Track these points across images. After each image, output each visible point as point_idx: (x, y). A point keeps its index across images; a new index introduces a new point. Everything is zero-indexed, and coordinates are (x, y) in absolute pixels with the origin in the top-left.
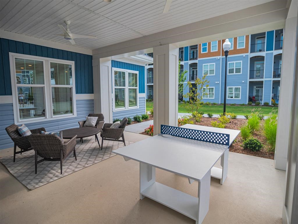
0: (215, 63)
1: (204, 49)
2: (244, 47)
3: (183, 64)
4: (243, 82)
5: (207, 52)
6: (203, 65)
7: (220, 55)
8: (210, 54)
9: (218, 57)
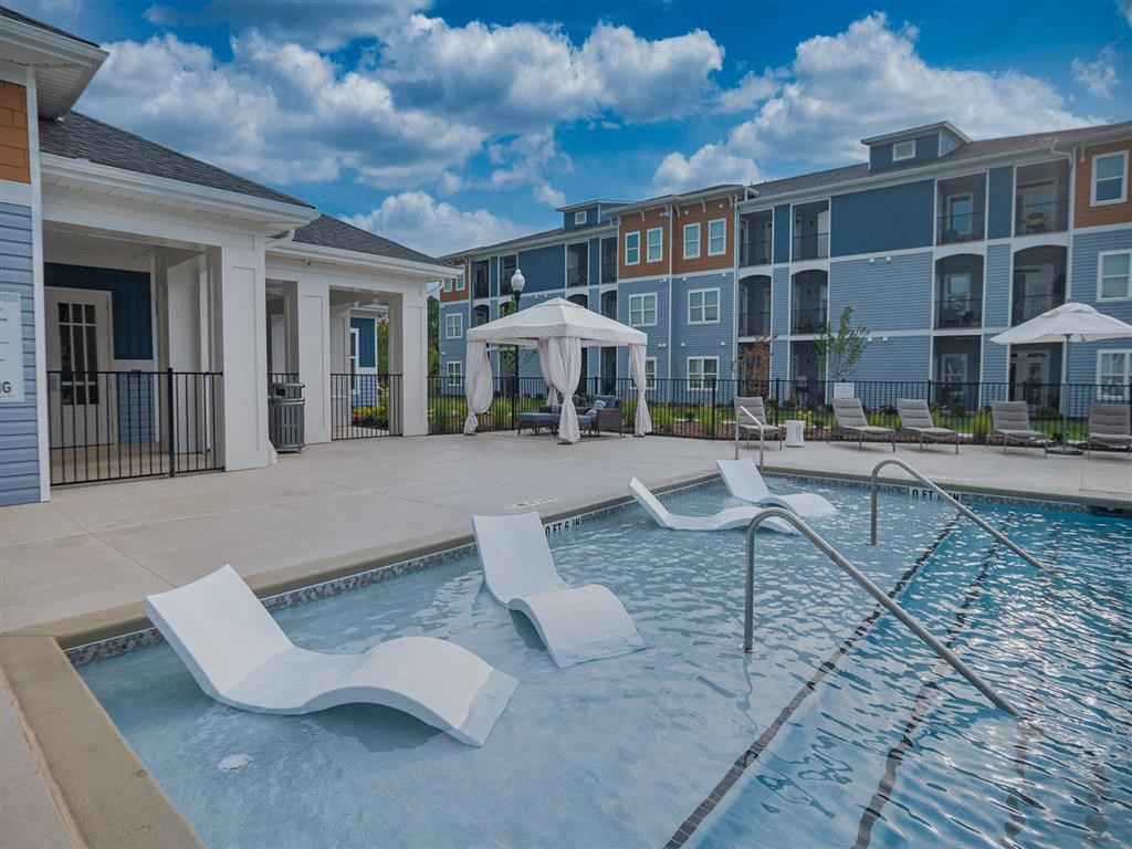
0: (655, 294)
1: (632, 257)
2: (724, 252)
3: (587, 294)
4: (723, 344)
5: (638, 262)
6: (631, 296)
7: (668, 272)
8: (646, 269)
9: (664, 277)
